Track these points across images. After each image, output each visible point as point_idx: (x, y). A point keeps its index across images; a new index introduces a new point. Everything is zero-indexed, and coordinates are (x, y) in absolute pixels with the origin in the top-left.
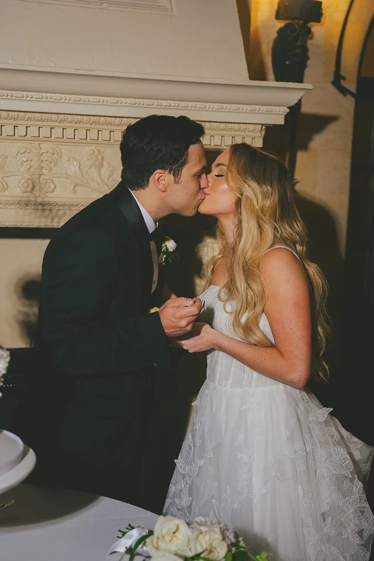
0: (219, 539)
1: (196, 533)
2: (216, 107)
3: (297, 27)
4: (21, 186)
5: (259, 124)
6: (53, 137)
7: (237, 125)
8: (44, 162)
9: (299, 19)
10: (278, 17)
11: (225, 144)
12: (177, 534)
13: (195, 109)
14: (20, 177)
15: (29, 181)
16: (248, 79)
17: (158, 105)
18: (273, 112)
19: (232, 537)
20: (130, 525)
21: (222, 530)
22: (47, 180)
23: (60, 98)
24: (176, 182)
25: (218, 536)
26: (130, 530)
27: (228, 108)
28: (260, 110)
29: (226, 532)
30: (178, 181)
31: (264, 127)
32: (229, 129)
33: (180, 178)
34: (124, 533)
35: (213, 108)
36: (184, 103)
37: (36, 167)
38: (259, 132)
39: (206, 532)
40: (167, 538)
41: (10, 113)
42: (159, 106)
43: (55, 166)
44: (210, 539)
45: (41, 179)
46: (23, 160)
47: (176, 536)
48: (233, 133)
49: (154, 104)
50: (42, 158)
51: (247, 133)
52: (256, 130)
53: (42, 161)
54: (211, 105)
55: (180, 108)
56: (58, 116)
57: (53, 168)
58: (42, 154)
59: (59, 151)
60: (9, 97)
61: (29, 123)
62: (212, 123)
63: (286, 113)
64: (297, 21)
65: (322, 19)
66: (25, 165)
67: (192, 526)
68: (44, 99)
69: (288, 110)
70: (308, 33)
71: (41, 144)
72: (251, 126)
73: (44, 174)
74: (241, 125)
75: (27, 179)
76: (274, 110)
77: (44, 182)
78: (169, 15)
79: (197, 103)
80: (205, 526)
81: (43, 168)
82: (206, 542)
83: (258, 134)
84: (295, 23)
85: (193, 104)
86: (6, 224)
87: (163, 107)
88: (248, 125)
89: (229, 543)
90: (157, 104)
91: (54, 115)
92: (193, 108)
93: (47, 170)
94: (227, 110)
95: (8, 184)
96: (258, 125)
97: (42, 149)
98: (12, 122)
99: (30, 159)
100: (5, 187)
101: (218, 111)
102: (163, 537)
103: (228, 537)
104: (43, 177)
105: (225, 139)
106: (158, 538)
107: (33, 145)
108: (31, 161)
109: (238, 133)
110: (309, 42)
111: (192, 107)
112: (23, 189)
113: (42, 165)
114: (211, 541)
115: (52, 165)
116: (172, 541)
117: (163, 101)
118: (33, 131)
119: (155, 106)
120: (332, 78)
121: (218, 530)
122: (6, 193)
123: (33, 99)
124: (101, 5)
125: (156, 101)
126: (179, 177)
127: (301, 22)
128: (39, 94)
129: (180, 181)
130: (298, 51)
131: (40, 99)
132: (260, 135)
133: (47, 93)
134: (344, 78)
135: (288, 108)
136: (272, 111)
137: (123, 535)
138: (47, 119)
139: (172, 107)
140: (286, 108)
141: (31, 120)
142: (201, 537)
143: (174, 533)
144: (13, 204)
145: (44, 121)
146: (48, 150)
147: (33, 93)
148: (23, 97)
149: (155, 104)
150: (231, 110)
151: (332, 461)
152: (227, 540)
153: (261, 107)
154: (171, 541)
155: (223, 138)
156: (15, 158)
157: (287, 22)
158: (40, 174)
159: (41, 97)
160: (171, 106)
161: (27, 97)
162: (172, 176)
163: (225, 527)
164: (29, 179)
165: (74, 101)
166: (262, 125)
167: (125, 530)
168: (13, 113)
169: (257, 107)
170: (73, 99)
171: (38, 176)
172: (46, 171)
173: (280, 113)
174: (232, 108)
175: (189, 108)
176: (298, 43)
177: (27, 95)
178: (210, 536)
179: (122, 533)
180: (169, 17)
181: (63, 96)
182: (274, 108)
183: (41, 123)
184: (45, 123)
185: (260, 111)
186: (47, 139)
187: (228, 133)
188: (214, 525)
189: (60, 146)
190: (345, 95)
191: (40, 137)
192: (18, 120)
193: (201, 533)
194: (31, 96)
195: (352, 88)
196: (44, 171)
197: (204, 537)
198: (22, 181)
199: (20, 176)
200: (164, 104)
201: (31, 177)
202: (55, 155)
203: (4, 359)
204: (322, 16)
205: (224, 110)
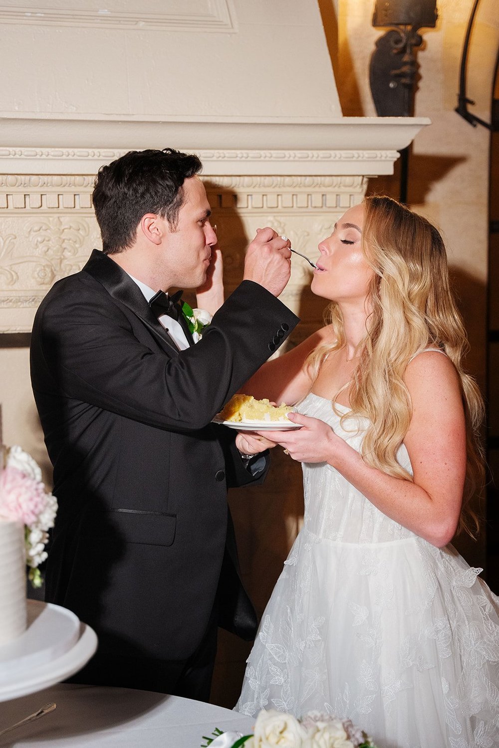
0: (342, 738)
1: (311, 731)
2: (299, 155)
3: (402, 35)
4: (36, 276)
5: (359, 176)
6: (77, 207)
7: (328, 178)
8: (66, 241)
9: (406, 24)
10: (376, 23)
11: (313, 205)
12: (285, 734)
13: (270, 159)
14: (34, 264)
15: (47, 269)
16: (341, 114)
17: (220, 157)
18: (378, 159)
19: (359, 736)
20: (217, 730)
21: (346, 726)
22: (71, 266)
23: (86, 154)
24: (173, 230)
25: (342, 734)
26: (218, 736)
27: (316, 155)
28: (359, 156)
29: (350, 729)
30: (175, 228)
31: (365, 180)
32: (317, 184)
33: (177, 224)
34: (211, 740)
35: (294, 158)
36: (254, 152)
37: (55, 249)
38: (358, 187)
39: (325, 728)
40: (273, 740)
41: (19, 177)
42: (220, 159)
43: (81, 247)
44: (330, 738)
45: (62, 265)
46: (37, 241)
47: (283, 737)
48: (324, 189)
49: (213, 156)
50: (63, 236)
51: (343, 189)
52: (355, 184)
53: (64, 240)
54: (292, 152)
55: (249, 159)
56: (84, 179)
57: (79, 249)
58: (63, 230)
59: (86, 226)
60: (17, 156)
61: (45, 189)
62: (293, 177)
63: (395, 159)
64: (402, 27)
65: (438, 22)
66: (41, 247)
67: (304, 723)
68: (64, 157)
69: (398, 155)
70: (420, 43)
71: (61, 217)
72: (348, 179)
73: (66, 259)
74: (334, 178)
75: (44, 267)
76: (379, 156)
77: (68, 268)
78: (229, 33)
79: (272, 152)
80: (323, 721)
81: (65, 250)
82: (325, 742)
83: (358, 189)
84: (399, 30)
85: (267, 153)
86: (18, 329)
87: (226, 159)
88: (344, 178)
89: (356, 743)
90: (218, 155)
91: (78, 178)
92: (267, 159)
93: (70, 252)
94: (314, 159)
95: (18, 274)
96: (357, 177)
97: (63, 223)
98: (21, 189)
99: (47, 239)
100: (15, 277)
101: (302, 161)
102: (267, 739)
103: (354, 735)
104: (65, 262)
105: (313, 199)
106: (261, 740)
107: (51, 219)
108: (49, 241)
109: (330, 189)
110: (421, 55)
111: (265, 157)
112: (39, 279)
113: (64, 245)
114: (332, 741)
115: (77, 246)
116: (280, 743)
117: (225, 152)
118: (50, 201)
119: (215, 158)
120: (455, 103)
121: (340, 726)
122: (16, 287)
123: (50, 157)
124: (136, 24)
125: (217, 151)
126: (175, 222)
127: (409, 28)
128: (57, 149)
129: (177, 228)
130: (406, 69)
131: (59, 156)
132: (361, 190)
133: (68, 147)
134: (472, 103)
135: (398, 151)
136: (376, 157)
137: (209, 744)
138: (69, 183)
139: (238, 159)
140: (395, 151)
141: (47, 186)
142: (318, 735)
143: (281, 733)
144: (26, 301)
145: (64, 186)
146: (72, 225)
147: (50, 149)
148: (37, 155)
149: (215, 155)
150: (319, 159)
151: (485, 643)
152: (353, 739)
153: (360, 152)
154: (277, 743)
155: (310, 196)
156: (27, 237)
157: (389, 29)
158: (61, 258)
159: (61, 154)
160: (237, 157)
161: (42, 155)
162: (166, 222)
163: (348, 723)
164: (47, 266)
165: (104, 156)
166: (363, 176)
167: (211, 737)
168: (23, 177)
169: (355, 153)
170: (104, 154)
171: (59, 261)
172: (69, 254)
173: (388, 159)
174: (321, 156)
175: (262, 159)
176: (406, 58)
177: (42, 152)
178: (330, 734)
179: (208, 741)
180: (229, 36)
181: (90, 151)
182: (378, 153)
183: (60, 189)
184: (66, 189)
185: (360, 159)
186: (70, 210)
187: (317, 189)
188: (335, 721)
189: (86, 219)
190: (475, 126)
191: (60, 208)
192: (30, 186)
193: (318, 731)
194: (47, 153)
195: (485, 115)
196: (67, 254)
197: (322, 735)
198: (38, 269)
199: (33, 261)
200: (227, 155)
201: (49, 263)
202: (81, 232)
203: (51, 507)
204: (437, 19)
205: (309, 159)
